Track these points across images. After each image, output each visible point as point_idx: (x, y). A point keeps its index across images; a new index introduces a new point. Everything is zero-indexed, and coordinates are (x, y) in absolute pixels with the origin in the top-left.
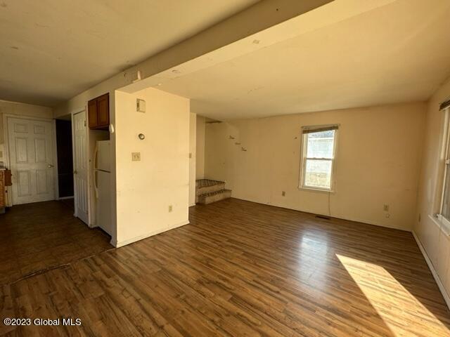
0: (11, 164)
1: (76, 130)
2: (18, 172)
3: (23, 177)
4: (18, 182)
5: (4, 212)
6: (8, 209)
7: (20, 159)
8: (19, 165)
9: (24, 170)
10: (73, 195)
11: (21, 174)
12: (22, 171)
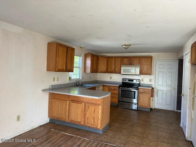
0: (156, 86)
1: (185, 66)
2: (158, 91)
3: (160, 93)
4: (157, 96)
5: (149, 111)
6: (151, 109)
7: (159, 84)
8: (159, 86)
9: (161, 89)
10: (181, 110)
11: (159, 91)
12: (160, 90)
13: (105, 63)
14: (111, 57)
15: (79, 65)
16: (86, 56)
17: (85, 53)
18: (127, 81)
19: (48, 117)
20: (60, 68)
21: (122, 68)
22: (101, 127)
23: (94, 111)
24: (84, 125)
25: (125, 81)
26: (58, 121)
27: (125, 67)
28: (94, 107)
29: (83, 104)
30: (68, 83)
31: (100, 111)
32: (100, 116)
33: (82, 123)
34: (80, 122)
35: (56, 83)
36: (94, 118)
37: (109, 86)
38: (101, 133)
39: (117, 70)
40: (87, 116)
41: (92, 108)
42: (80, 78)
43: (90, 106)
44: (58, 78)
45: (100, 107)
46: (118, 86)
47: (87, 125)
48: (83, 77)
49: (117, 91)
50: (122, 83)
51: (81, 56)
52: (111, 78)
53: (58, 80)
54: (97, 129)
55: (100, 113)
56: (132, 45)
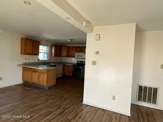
13: (66, 51)
14: (70, 47)
15: (47, 51)
16: (52, 46)
17: (52, 44)
18: (79, 62)
19: (22, 81)
20: (28, 52)
21: (76, 54)
22: (46, 85)
23: (43, 77)
24: (38, 85)
25: (78, 63)
26: (27, 82)
27: (78, 53)
28: (43, 75)
29: (38, 73)
30: (37, 62)
31: (46, 76)
32: (45, 79)
33: (38, 83)
34: (37, 83)
35: (27, 61)
36: (43, 81)
37: (68, 65)
38: (47, 88)
39: (73, 55)
40: (40, 79)
41: (42, 75)
42: (47, 60)
43: (41, 74)
44: (29, 59)
45: (46, 74)
46: (72, 65)
47: (40, 84)
48: (50, 59)
49: (72, 68)
50: (76, 64)
51: (48, 46)
52: (71, 60)
53: (29, 60)
54: (44, 86)
55: (46, 78)
56: (74, 39)
